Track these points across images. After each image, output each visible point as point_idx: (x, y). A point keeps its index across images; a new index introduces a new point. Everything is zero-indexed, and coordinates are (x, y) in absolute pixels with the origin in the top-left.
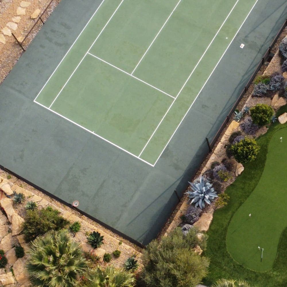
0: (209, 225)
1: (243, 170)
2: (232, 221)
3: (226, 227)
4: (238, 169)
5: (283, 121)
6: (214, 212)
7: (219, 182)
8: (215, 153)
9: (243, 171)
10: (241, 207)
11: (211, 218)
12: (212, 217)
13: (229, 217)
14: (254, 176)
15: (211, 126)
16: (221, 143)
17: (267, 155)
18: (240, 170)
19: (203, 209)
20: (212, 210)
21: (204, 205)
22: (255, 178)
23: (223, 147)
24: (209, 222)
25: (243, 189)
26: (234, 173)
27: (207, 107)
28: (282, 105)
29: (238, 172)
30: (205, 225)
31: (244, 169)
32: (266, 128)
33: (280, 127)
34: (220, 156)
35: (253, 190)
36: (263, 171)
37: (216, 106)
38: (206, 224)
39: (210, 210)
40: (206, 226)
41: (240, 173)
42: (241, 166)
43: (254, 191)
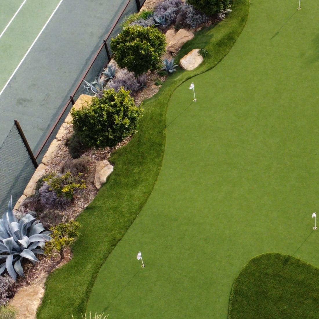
0: (35, 310)
1: (112, 170)
2: (97, 286)
3: (80, 305)
4: (99, 171)
5: (191, 66)
6: (48, 279)
7: (56, 211)
8: (45, 162)
9: (112, 173)
10: (117, 250)
11: (41, 292)
12: (43, 291)
13: (87, 279)
14: (140, 178)
15: (41, 133)
16: (59, 140)
17: (166, 131)
18: (104, 172)
19: (20, 279)
20: (41, 275)
21: (18, 267)
22: (142, 181)
23: (63, 146)
24: (36, 304)
25: (115, 209)
26: (91, 185)
27: (29, 101)
28: (185, 40)
29: (99, 178)
30: (26, 312)
31: (114, 169)
32: (156, 87)
33: (187, 77)
34: (57, 165)
35: (141, 207)
36: (160, 163)
37: (48, 96)
38: (27, 310)
39: (37, 278)
40: (28, 315)
41: (104, 179)
42: (107, 165)
43: (144, 209)
